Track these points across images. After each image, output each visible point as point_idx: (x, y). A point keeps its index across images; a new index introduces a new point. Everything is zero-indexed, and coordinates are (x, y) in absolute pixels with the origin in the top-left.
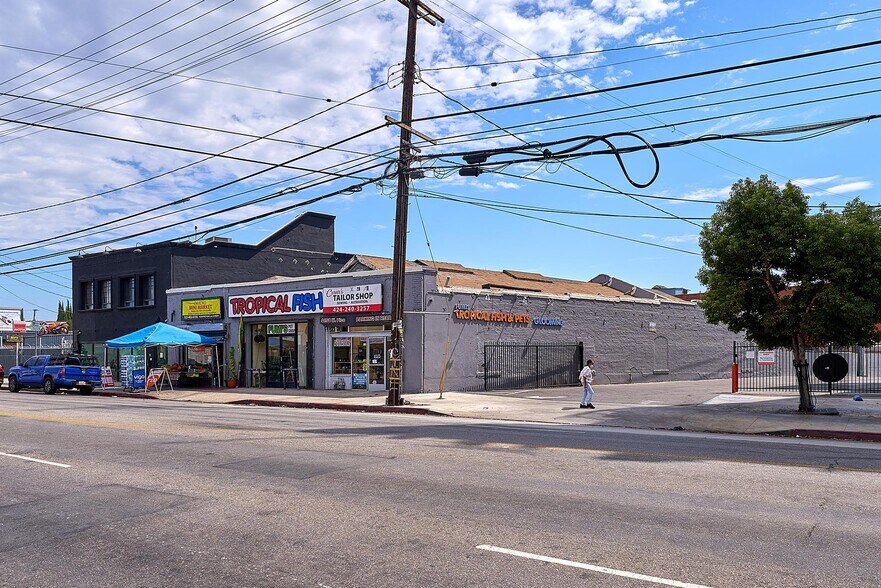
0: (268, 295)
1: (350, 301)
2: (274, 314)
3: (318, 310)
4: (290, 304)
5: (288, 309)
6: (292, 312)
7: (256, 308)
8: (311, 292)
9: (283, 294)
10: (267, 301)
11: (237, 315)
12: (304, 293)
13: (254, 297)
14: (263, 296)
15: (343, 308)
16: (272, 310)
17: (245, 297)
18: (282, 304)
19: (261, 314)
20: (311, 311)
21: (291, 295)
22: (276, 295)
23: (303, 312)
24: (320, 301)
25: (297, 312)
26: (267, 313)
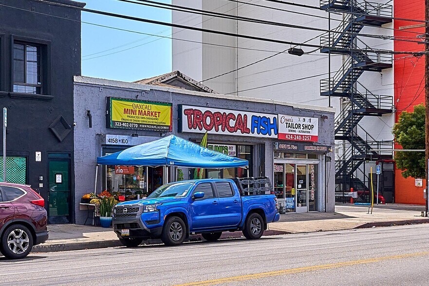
0: (228, 112)
1: (298, 130)
2: (234, 134)
3: (274, 136)
4: (249, 126)
5: (247, 131)
6: (251, 135)
7: (214, 124)
8: (267, 116)
9: (243, 113)
10: (226, 118)
11: (193, 130)
12: (262, 115)
13: (213, 111)
14: (222, 111)
15: (293, 135)
16: (232, 130)
17: (203, 110)
18: (241, 123)
19: (220, 132)
20: (267, 136)
21: (250, 115)
22: (236, 113)
23: (261, 135)
24: (275, 126)
25: (256, 135)
26: (227, 132)
